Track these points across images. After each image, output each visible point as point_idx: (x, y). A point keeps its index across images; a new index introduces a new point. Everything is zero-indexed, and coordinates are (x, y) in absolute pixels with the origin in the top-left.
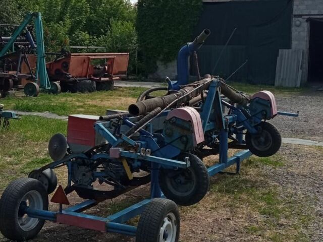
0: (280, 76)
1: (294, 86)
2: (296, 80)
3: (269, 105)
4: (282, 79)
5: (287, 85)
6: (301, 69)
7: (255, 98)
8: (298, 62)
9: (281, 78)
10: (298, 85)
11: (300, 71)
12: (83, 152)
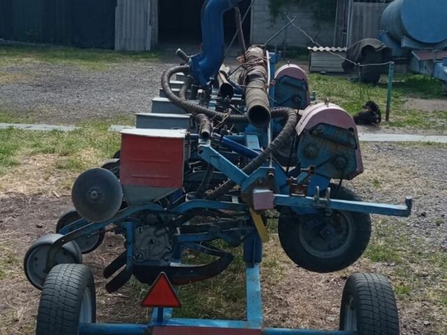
0: (122, 35)
1: (143, 49)
2: (145, 40)
3: (304, 87)
4: (125, 40)
5: (132, 49)
6: (150, 24)
7: (282, 78)
8: (146, 13)
9: (124, 37)
10: (148, 48)
11: (150, 28)
12: (152, 201)
